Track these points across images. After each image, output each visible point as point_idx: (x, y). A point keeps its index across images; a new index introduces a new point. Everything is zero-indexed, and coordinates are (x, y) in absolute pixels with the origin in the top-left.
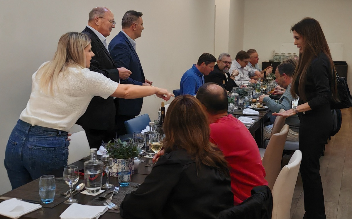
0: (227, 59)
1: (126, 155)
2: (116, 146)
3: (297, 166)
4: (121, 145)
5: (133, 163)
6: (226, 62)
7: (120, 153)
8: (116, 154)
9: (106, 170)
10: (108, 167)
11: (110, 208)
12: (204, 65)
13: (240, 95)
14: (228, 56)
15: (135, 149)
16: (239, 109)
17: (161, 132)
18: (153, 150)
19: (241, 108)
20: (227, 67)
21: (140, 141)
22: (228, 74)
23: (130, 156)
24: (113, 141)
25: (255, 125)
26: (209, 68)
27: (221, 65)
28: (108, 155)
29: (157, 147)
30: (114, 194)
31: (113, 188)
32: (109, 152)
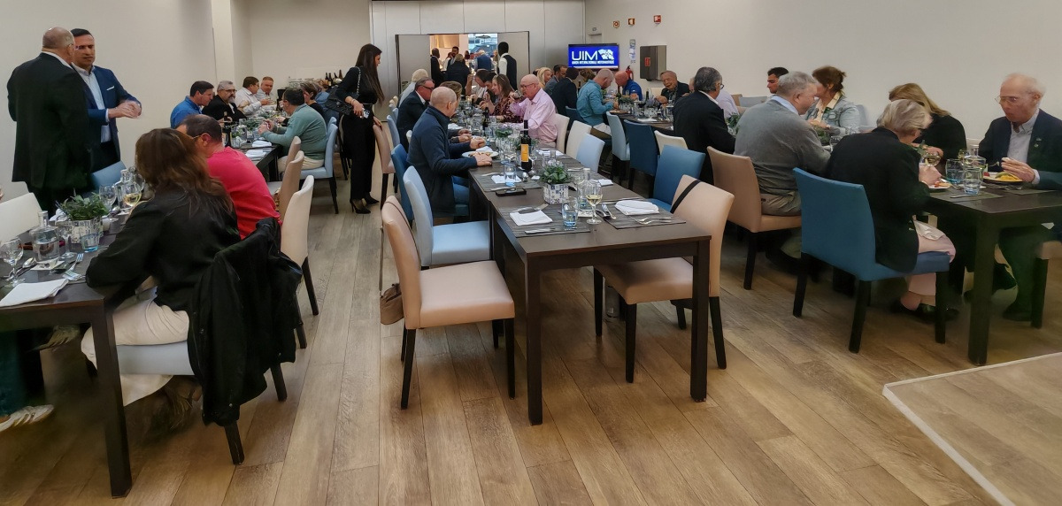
0: (231, 87)
1: (89, 214)
2: (75, 206)
3: (310, 190)
4: (82, 203)
5: (102, 223)
6: (230, 91)
7: (81, 213)
8: (76, 216)
9: (63, 236)
10: (65, 232)
11: (70, 279)
12: (198, 95)
13: (248, 126)
14: (231, 83)
15: (101, 206)
16: (248, 142)
17: (139, 181)
18: (128, 204)
19: (250, 141)
20: (232, 96)
21: (108, 195)
22: (233, 105)
23: (96, 215)
24: (70, 200)
25: (267, 157)
26: (206, 97)
27: (224, 95)
28: (66, 218)
29: (132, 200)
30: (78, 263)
31: (76, 256)
32: (67, 214)
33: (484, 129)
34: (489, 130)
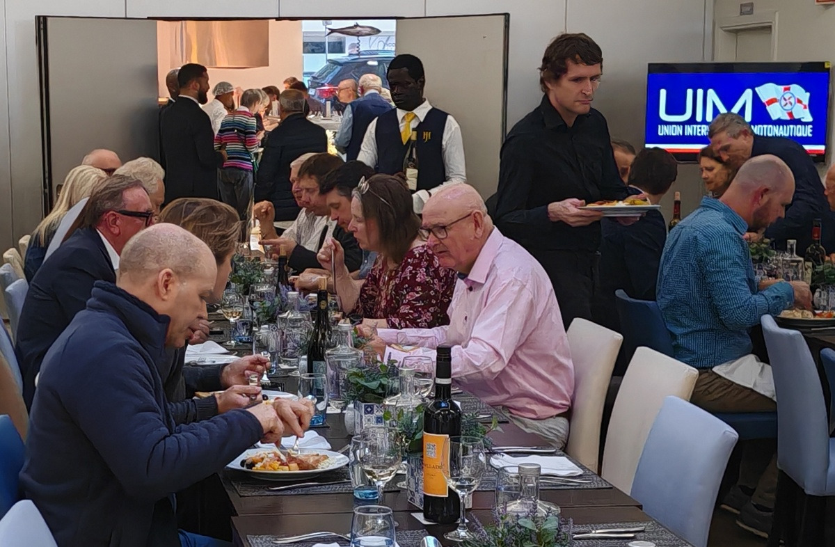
33: (310, 369)
34: (326, 373)
